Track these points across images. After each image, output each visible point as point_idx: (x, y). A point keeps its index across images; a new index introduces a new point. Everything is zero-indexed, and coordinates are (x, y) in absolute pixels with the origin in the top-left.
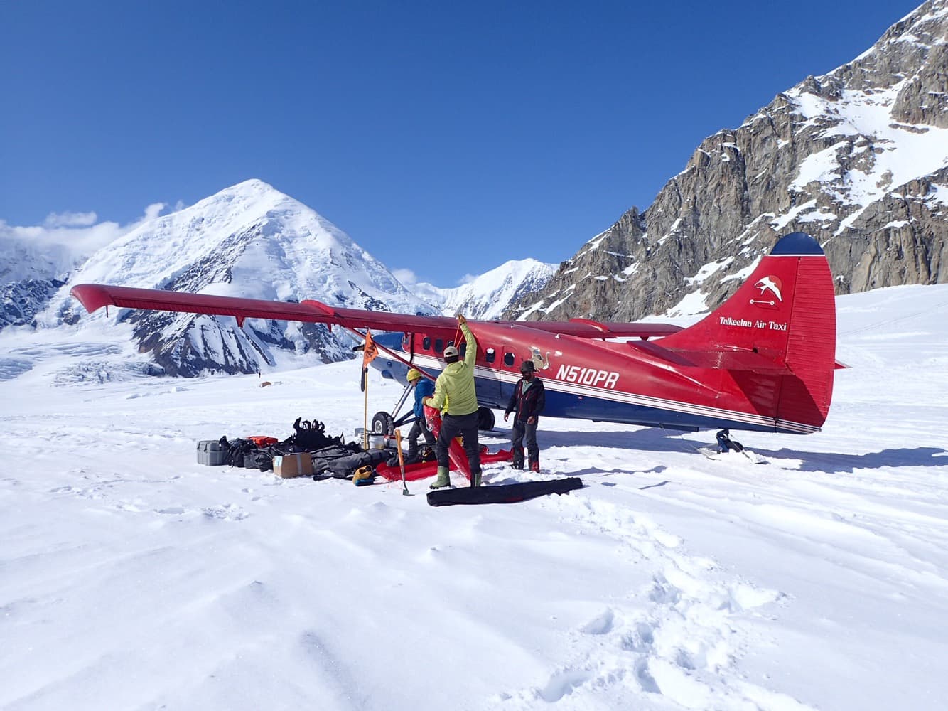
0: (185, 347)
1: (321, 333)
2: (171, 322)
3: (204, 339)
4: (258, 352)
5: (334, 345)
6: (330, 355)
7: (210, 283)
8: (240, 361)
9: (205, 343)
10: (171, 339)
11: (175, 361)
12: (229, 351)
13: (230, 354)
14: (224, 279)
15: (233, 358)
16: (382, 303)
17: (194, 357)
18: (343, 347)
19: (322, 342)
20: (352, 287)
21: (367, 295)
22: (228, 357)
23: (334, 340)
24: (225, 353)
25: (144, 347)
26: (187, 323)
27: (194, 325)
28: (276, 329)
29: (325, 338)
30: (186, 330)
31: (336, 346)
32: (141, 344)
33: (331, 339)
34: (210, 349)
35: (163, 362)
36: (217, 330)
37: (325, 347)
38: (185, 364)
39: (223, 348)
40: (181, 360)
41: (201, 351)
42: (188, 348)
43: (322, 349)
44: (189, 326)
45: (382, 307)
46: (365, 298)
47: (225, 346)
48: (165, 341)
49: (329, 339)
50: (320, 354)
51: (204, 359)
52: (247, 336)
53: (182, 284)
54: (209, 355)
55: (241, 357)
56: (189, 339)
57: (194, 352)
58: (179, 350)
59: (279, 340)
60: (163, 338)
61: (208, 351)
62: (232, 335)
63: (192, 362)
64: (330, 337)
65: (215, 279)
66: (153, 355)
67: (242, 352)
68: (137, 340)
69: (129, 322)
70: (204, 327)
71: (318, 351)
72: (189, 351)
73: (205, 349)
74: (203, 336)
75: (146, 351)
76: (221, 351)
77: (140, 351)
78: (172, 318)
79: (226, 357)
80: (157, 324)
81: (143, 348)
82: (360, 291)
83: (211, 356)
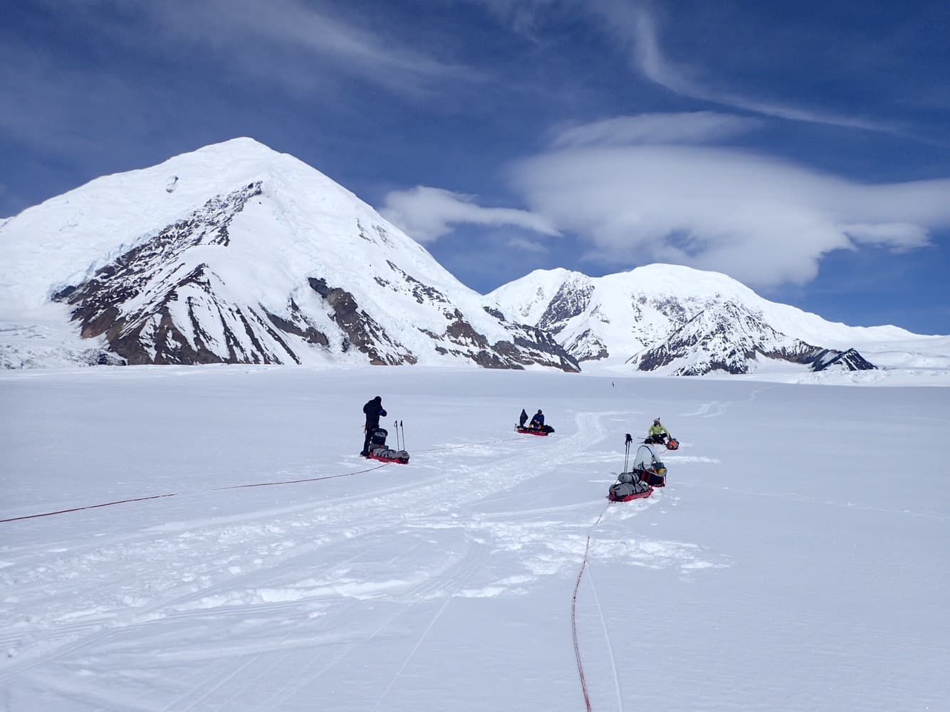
0: (161, 327)
1: (365, 323)
2: (137, 293)
3: (193, 318)
4: (278, 343)
5: (385, 342)
6: (382, 355)
7: (196, 244)
8: (253, 354)
9: (195, 324)
10: (136, 316)
11: (146, 348)
12: (235, 339)
13: (237, 344)
14: (217, 240)
15: (242, 350)
16: (437, 292)
17: (179, 345)
18: (398, 346)
19: (368, 337)
20: (392, 268)
21: (414, 281)
22: (234, 347)
23: (384, 334)
24: (228, 341)
25: (90, 329)
26: (165, 293)
27: (177, 296)
28: (298, 314)
29: (371, 331)
30: (164, 302)
31: (388, 343)
32: (85, 326)
33: (379, 333)
34: (204, 333)
35: (124, 350)
36: (213, 307)
37: (373, 344)
38: (164, 355)
39: (225, 333)
40: (156, 348)
41: (189, 335)
42: (168, 329)
43: (370, 346)
44: (167, 298)
45: (438, 297)
46: (413, 285)
47: (227, 330)
48: (127, 319)
49: (377, 333)
50: (367, 354)
51: (195, 348)
52: (258, 318)
53: (148, 253)
54: (203, 343)
55: (254, 348)
56: (169, 316)
57: (178, 336)
58: (152, 331)
59: (304, 330)
60: (122, 315)
61: (201, 337)
62: (238, 316)
63: (175, 352)
64: (378, 329)
65: (202, 240)
66: (107, 341)
67: (255, 342)
68: (78, 322)
69: (66, 302)
70: (192, 301)
71: (364, 349)
72: (170, 334)
73: (195, 332)
74: (191, 313)
75: (94, 335)
76: (222, 339)
77: (83, 335)
78: (138, 288)
79: (230, 348)
80: (112, 298)
81: (88, 331)
82: (404, 274)
83: (206, 344)
